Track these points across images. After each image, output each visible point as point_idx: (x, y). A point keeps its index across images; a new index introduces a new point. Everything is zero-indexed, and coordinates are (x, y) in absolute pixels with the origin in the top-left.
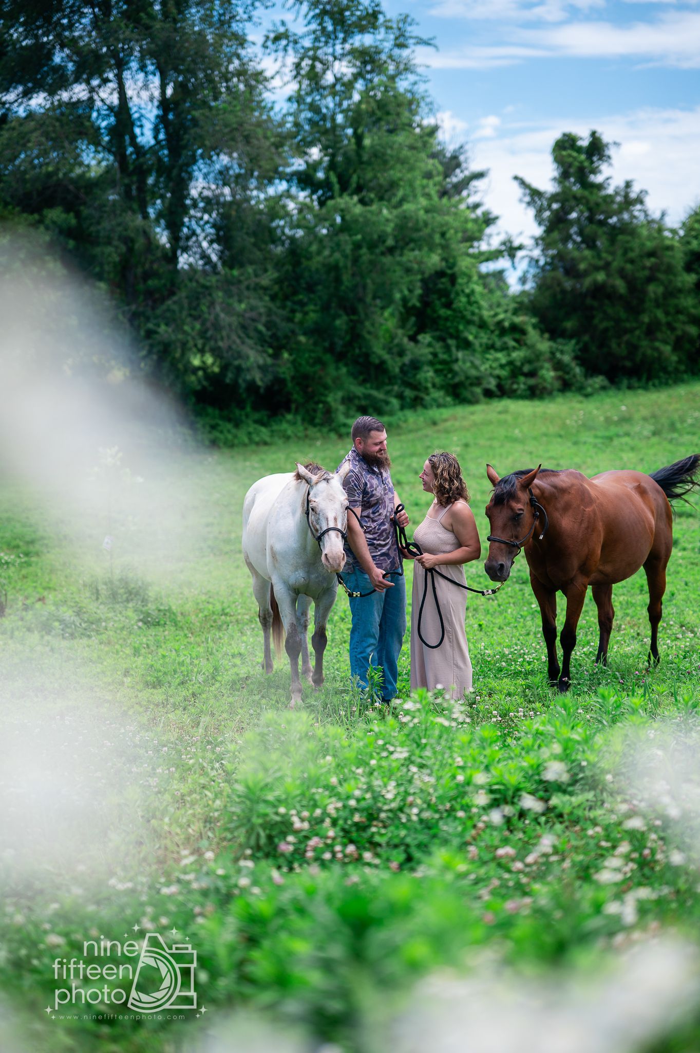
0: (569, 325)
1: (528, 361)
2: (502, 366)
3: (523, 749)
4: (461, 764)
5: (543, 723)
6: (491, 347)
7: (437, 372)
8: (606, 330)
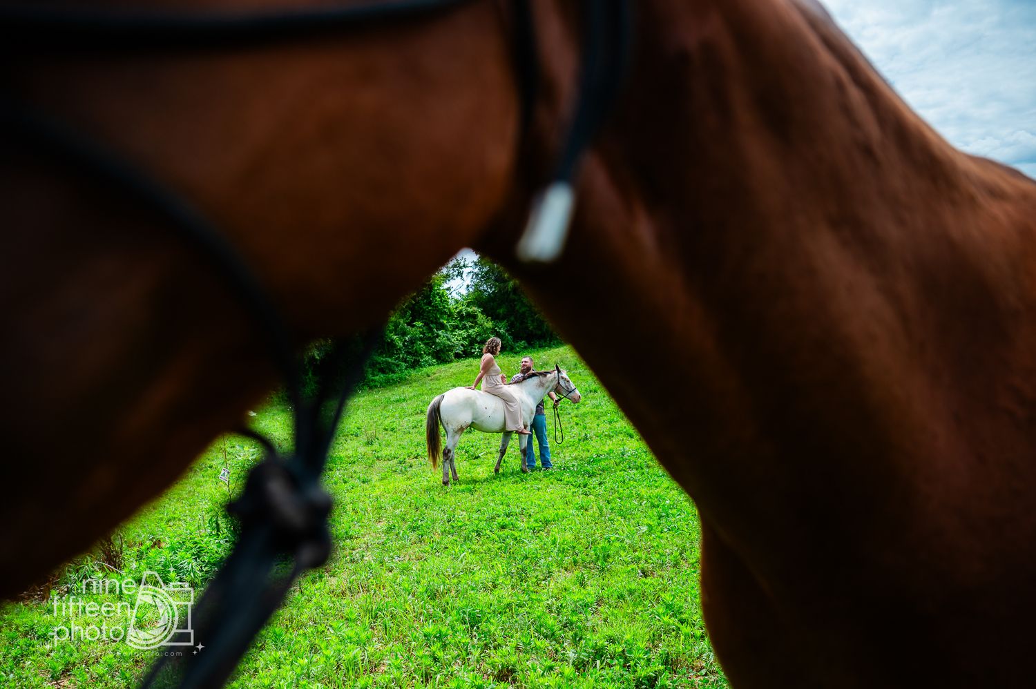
0: (501, 311)
1: (479, 334)
2: (464, 339)
6: (456, 327)
7: (425, 344)
8: (524, 313)
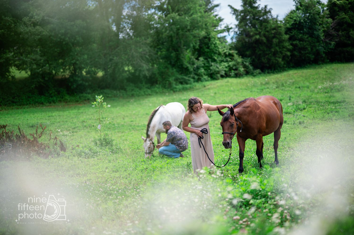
0: (248, 53)
1: (235, 65)
2: (226, 67)
3: (240, 186)
4: (220, 191)
5: (246, 177)
6: (222, 61)
7: (205, 70)
8: (260, 54)
